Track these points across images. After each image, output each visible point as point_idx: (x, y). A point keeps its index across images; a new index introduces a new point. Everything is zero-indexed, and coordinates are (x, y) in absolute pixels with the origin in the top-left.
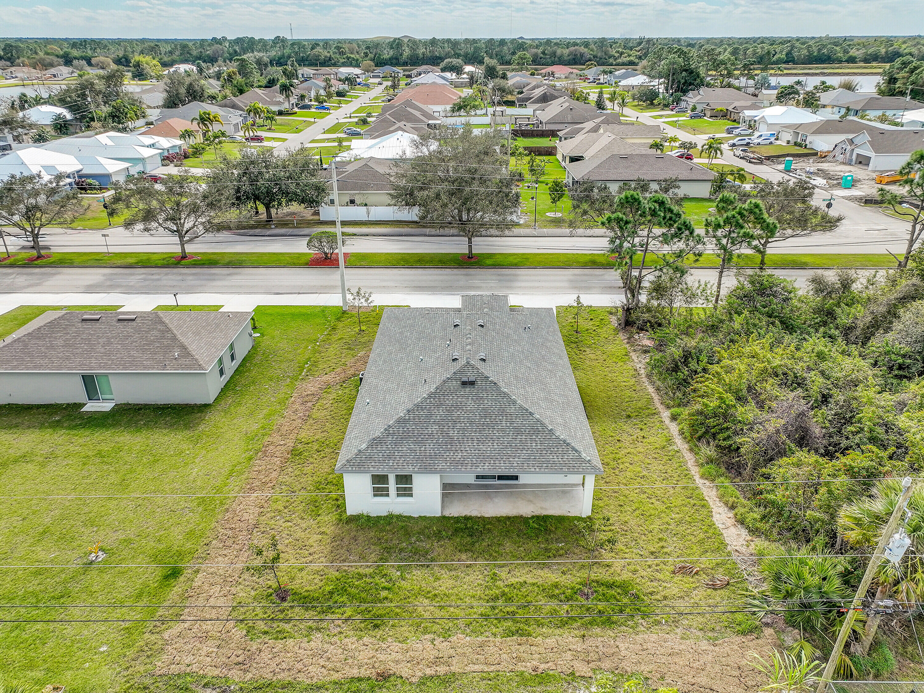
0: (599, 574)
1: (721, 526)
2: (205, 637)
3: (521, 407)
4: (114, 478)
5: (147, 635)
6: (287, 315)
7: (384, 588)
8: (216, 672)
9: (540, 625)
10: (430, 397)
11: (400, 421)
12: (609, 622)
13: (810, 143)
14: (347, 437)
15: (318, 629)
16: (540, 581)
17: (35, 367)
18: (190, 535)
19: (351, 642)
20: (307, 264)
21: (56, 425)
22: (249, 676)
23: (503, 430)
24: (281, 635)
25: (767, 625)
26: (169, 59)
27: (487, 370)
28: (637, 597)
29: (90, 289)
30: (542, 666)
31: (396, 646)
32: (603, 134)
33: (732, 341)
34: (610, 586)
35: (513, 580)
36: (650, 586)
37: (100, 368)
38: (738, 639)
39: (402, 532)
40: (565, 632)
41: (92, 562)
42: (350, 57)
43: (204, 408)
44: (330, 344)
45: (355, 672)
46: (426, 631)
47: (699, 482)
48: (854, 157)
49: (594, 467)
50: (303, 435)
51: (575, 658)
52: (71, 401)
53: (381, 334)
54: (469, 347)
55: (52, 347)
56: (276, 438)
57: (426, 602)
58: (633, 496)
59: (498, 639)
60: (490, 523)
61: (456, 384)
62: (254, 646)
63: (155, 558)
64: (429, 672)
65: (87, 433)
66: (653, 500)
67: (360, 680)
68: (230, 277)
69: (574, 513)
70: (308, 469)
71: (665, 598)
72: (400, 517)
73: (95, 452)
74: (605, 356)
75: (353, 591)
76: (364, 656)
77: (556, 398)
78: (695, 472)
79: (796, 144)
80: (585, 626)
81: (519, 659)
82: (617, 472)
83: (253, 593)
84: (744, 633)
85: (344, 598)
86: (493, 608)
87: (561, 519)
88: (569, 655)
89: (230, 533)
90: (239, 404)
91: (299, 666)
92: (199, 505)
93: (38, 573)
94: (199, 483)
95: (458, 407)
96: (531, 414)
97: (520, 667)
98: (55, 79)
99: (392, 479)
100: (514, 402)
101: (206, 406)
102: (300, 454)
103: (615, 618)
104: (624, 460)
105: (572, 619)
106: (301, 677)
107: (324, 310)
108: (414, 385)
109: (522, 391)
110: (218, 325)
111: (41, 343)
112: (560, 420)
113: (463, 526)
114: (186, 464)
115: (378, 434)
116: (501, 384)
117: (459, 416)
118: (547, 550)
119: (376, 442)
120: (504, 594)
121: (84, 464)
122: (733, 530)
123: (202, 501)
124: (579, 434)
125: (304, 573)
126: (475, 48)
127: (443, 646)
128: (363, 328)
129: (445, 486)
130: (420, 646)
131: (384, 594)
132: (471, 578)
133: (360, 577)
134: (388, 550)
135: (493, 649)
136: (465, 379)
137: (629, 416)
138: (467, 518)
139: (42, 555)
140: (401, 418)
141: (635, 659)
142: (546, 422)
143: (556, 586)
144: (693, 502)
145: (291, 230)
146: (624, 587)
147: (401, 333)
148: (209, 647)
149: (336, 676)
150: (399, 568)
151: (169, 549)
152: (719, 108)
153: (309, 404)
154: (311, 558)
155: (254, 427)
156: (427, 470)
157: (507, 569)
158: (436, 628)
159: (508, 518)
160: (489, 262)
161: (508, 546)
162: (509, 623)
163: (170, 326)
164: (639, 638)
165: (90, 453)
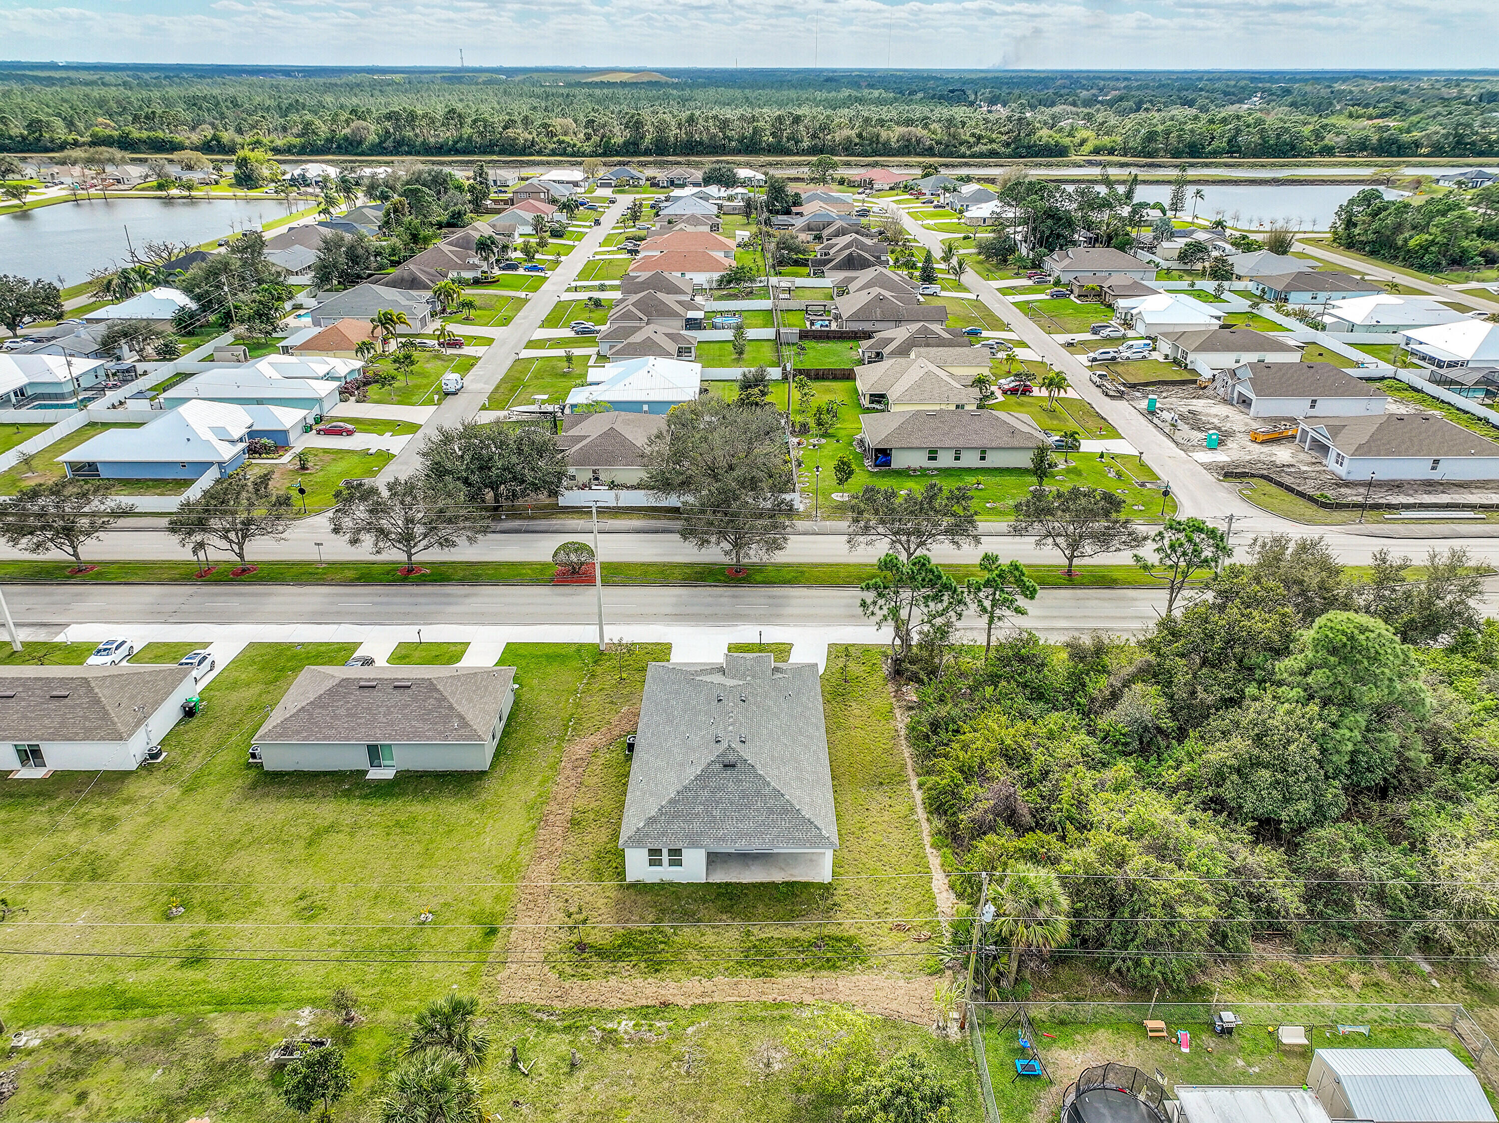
0: (831, 930)
1: (936, 891)
2: (529, 979)
3: (774, 789)
4: (418, 848)
5: (484, 978)
6: (541, 656)
7: (661, 942)
8: (543, 1002)
9: (781, 968)
10: (696, 779)
11: (672, 802)
12: (834, 967)
13: (1192, 362)
14: (625, 815)
15: (613, 973)
16: (784, 937)
17: (325, 738)
18: (497, 898)
19: (639, 982)
20: (552, 580)
21: (347, 794)
22: (567, 1005)
23: (758, 810)
24: (584, 977)
25: (949, 968)
26: (285, 141)
27: (747, 753)
28: (858, 948)
29: (318, 618)
30: (781, 998)
31: (673, 984)
32: (915, 360)
33: (983, 708)
34: (839, 940)
35: (763, 936)
36: (870, 940)
37: (386, 739)
38: (926, 979)
39: (673, 896)
40: (800, 975)
41: (424, 923)
42: (563, 142)
43: (481, 774)
44: (591, 696)
45: (644, 1002)
46: (694, 974)
47: (928, 850)
48: (1236, 395)
49: (832, 843)
50: (580, 803)
51: (805, 992)
52: (355, 768)
53: (648, 699)
54: (731, 728)
55: (335, 717)
56: (554, 807)
57: (694, 953)
58: (871, 863)
59: (749, 979)
60: (747, 889)
61: (718, 766)
62: (567, 985)
63: (473, 919)
64: (697, 1001)
65: (381, 801)
66: (887, 868)
67: (647, 1007)
68: (468, 600)
69: (817, 880)
70: (588, 839)
71: (880, 949)
72: (671, 884)
73: (394, 823)
74: (870, 712)
75: (637, 944)
76: (649, 991)
77: (807, 776)
78: (927, 840)
79: (1176, 362)
80: (815, 969)
81: (763, 993)
82: (860, 841)
83: (558, 946)
84: (931, 974)
85: (631, 950)
86: (746, 957)
87: (806, 885)
88: (800, 990)
89: (530, 897)
90: (513, 771)
91: (603, 998)
92: (498, 872)
93: (384, 930)
94: (494, 852)
95: (720, 789)
96: (782, 795)
97: (764, 998)
98: (121, 187)
99: (665, 852)
100: (769, 784)
101: (483, 773)
102: (579, 824)
103: (838, 964)
104: (869, 829)
105: (807, 965)
106: (605, 1006)
107: (580, 648)
108: (682, 765)
109: (776, 772)
110: (486, 687)
111: (324, 712)
112: (807, 799)
113: (724, 891)
114: (479, 834)
115: (653, 813)
116: (758, 766)
117: (721, 798)
118: (792, 911)
119: (651, 821)
120: (755, 946)
121: (388, 834)
122: (945, 894)
123: (500, 869)
124: (823, 812)
125: (596, 930)
126: (755, 128)
127: (707, 984)
128: (624, 675)
129: (709, 855)
130: (690, 984)
131: (662, 946)
132: (730, 934)
133: (642, 933)
134: (663, 911)
135: (744, 986)
136: (726, 762)
137: (881, 783)
138: (728, 884)
139: (382, 916)
140: (671, 799)
141: (848, 992)
142: (795, 802)
143: (796, 940)
144: (919, 869)
145: (526, 523)
146: (849, 941)
147: (667, 700)
148: (534, 985)
149: (630, 1005)
150: (672, 927)
151: (483, 911)
152: (1090, 285)
153: (580, 770)
154: (600, 919)
155: (530, 793)
156: (694, 845)
157: (758, 927)
158: (702, 971)
159: (762, 884)
160: (759, 578)
161: (761, 909)
162: (758, 968)
163: (445, 694)
164: (854, 979)
165: (389, 824)
